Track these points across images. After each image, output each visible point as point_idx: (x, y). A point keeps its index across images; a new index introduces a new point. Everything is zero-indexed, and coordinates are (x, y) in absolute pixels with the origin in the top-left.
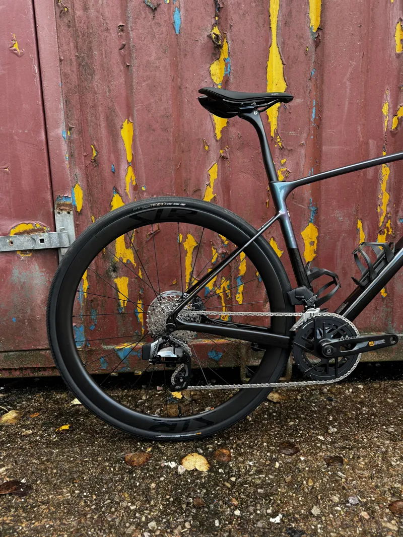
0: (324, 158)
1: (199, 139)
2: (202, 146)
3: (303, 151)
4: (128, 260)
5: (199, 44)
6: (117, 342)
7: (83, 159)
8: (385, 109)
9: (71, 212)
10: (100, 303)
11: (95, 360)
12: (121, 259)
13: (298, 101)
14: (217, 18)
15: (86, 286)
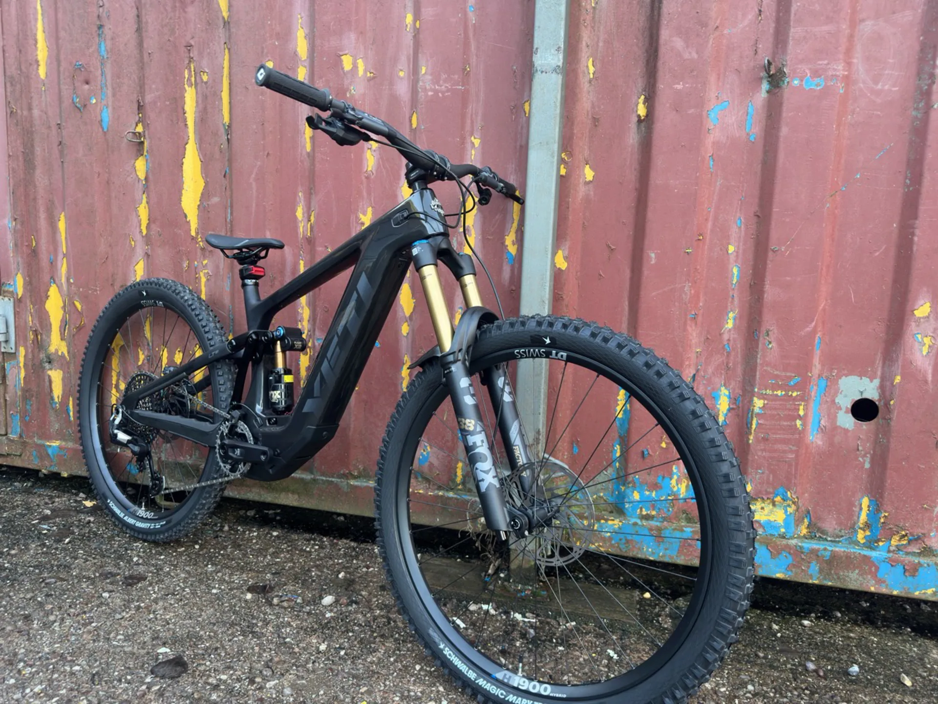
1: (125, 234)
2: (128, 240)
4: (62, 353)
5: (126, 140)
6: (50, 438)
7: (25, 248)
8: (300, 213)
9: (12, 299)
10: (35, 394)
11: (28, 454)
12: (57, 351)
13: (215, 200)
14: (140, 115)
15: (23, 374)
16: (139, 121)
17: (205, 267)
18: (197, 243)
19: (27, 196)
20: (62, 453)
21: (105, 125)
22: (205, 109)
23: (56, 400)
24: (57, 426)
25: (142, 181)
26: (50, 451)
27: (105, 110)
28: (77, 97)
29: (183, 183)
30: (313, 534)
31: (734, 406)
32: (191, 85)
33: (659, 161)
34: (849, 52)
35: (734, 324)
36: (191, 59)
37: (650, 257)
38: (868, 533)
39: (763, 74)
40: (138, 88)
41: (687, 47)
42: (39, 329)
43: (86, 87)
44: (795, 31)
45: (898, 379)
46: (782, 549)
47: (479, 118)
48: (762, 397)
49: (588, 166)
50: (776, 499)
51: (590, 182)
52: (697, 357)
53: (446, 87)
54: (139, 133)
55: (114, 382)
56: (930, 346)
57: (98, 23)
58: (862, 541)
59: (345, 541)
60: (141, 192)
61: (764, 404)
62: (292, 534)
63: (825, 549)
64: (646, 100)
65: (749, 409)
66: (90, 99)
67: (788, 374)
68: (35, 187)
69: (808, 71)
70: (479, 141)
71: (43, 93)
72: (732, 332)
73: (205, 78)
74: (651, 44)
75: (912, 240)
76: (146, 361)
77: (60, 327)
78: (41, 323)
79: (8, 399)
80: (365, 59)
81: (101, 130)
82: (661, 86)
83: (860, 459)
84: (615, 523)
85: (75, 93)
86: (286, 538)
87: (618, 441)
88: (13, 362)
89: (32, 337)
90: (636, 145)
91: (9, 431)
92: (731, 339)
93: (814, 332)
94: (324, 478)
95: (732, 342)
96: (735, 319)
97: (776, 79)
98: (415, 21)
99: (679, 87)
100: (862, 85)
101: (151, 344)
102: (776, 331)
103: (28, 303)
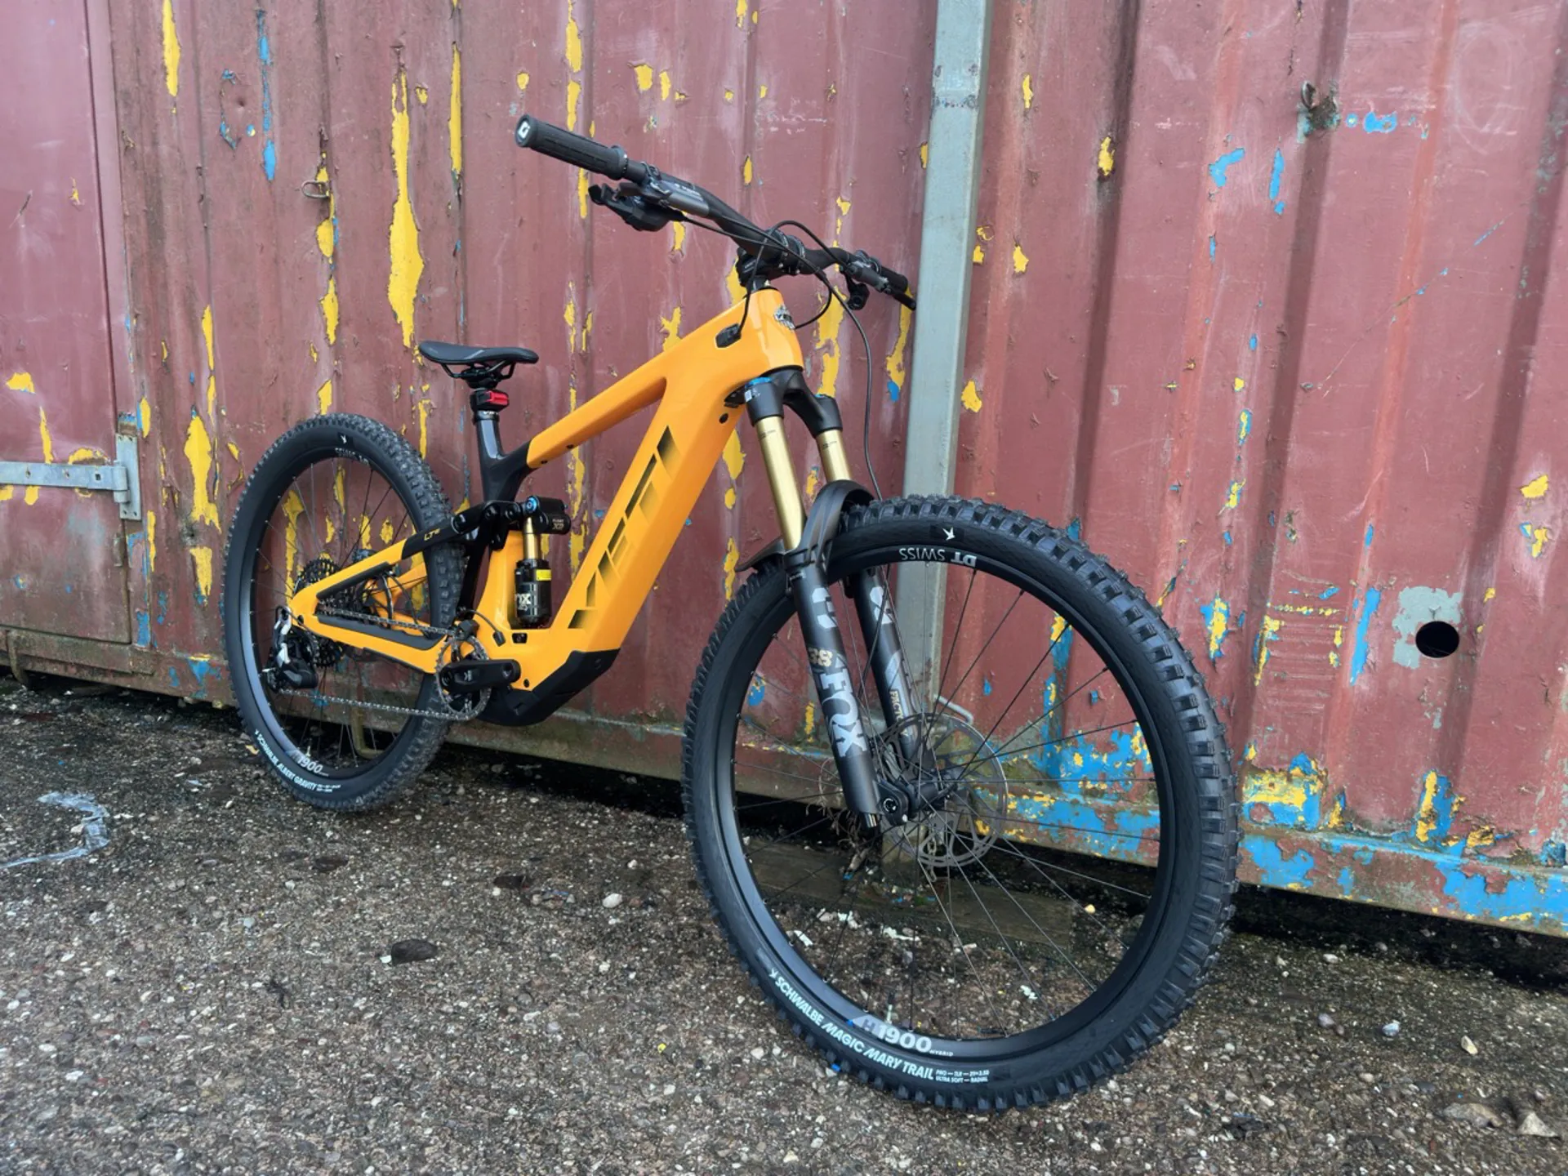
1: (303, 342)
2: (308, 351)
4: (210, 522)
5: (302, 194)
6: (194, 650)
7: (151, 360)
8: (569, 315)
9: (134, 439)
10: (171, 583)
11: (163, 672)
12: (202, 518)
13: (440, 291)
14: (324, 155)
15: (153, 553)
16: (322, 165)
17: (426, 395)
18: (413, 357)
19: (153, 279)
20: (214, 672)
21: (270, 170)
22: (424, 148)
23: (204, 593)
24: (205, 632)
25: (328, 259)
26: (196, 669)
27: (270, 147)
28: (227, 126)
29: (391, 263)
30: (590, 802)
31: (1234, 629)
32: (401, 110)
33: (1129, 244)
34: (1439, 74)
35: (1240, 503)
36: (401, 68)
37: (1111, 395)
38: (1433, 827)
39: (1300, 106)
40: (320, 113)
41: (1181, 61)
42: (176, 485)
43: (241, 109)
44: (1353, 39)
45: (1491, 593)
46: (1300, 847)
47: (850, 168)
48: (1276, 615)
49: (1018, 249)
50: (1292, 772)
51: (1022, 274)
52: (1180, 551)
53: (798, 119)
54: (323, 184)
55: (289, 568)
56: (1544, 544)
57: (257, 8)
58: (1423, 839)
59: (638, 814)
60: (326, 277)
61: (1280, 627)
62: (559, 801)
63: (1365, 849)
64: (1113, 146)
65: (1256, 633)
66: (247, 128)
67: (1320, 582)
68: (165, 266)
69: (1371, 104)
70: (849, 205)
71: (174, 118)
72: (1236, 514)
73: (423, 98)
74: (1123, 55)
75: (1524, 377)
76: (337, 538)
77: (208, 482)
78: (179, 476)
79: (131, 589)
80: (672, 71)
81: (263, 178)
82: (1136, 124)
83: (1427, 715)
84: (1046, 800)
85: (223, 119)
86: (550, 807)
87: (1053, 676)
88: (137, 535)
89: (166, 497)
90: (1095, 217)
91: (135, 638)
92: (1234, 525)
93: (1363, 516)
94: (606, 721)
95: (1234, 530)
96: (1240, 494)
97: (1320, 114)
98: (750, 12)
99: (1165, 126)
100: (1457, 126)
101: (344, 512)
102: (1303, 515)
103: (159, 445)
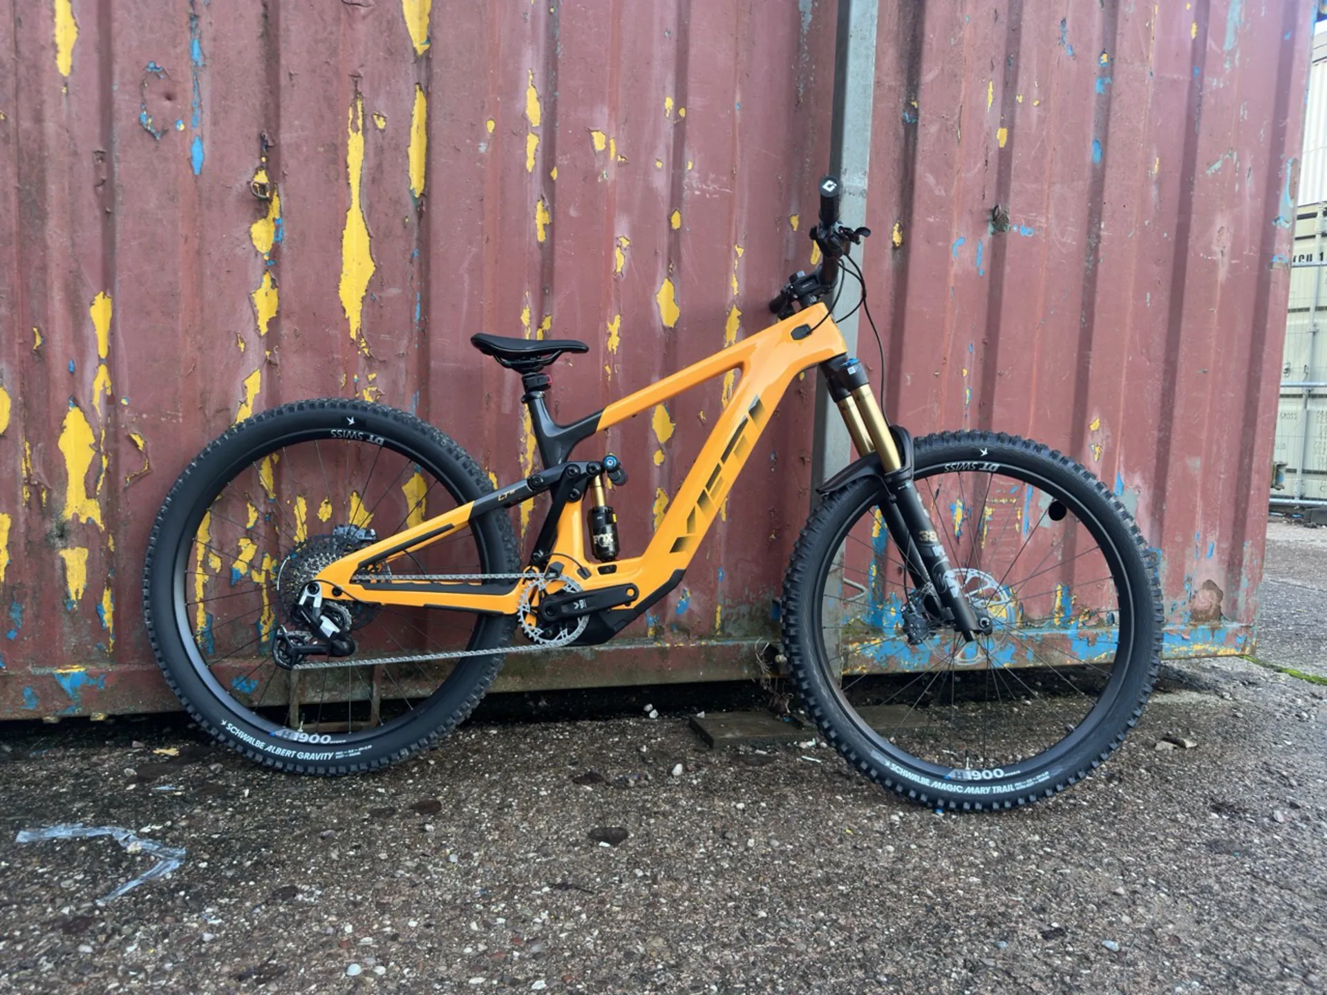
0: (432, 378)
1: (229, 332)
2: (234, 341)
3: (402, 365)
4: (89, 519)
5: (234, 192)
6: (61, 662)
7: (17, 349)
8: (526, 317)
12: (76, 517)
13: (394, 291)
14: (264, 159)
15: (7, 561)
16: (261, 168)
17: (371, 383)
18: (359, 349)
20: (92, 682)
21: (197, 166)
22: (379, 167)
23: (73, 597)
24: (73, 641)
25: (263, 255)
26: (65, 684)
27: (199, 144)
28: (149, 116)
29: (342, 264)
31: (968, 517)
32: (356, 131)
33: (915, 288)
34: (1047, 208)
36: (357, 94)
37: (906, 379)
38: (1062, 616)
39: (990, 217)
40: (263, 120)
41: (938, 184)
42: (43, 482)
43: (167, 103)
44: (1014, 185)
47: (743, 226)
48: (992, 506)
53: (714, 188)
54: (263, 187)
55: (200, 558)
56: (1099, 454)
57: (191, 11)
58: (1057, 624)
60: (260, 271)
61: (993, 511)
63: (1037, 635)
64: (902, 229)
65: (981, 517)
66: (176, 122)
67: (1010, 484)
68: (45, 247)
69: (1023, 220)
70: (743, 249)
71: (64, 98)
73: (381, 124)
74: (907, 176)
75: (1088, 368)
76: (262, 521)
77: (87, 478)
78: (47, 472)
80: (617, 139)
81: (190, 172)
82: (917, 217)
83: (1055, 553)
84: (877, 642)
85: (145, 109)
87: (874, 559)
89: (28, 496)
90: (892, 270)
97: (1000, 223)
98: (678, 105)
100: (1054, 237)
101: (271, 497)
103: (21, 439)
